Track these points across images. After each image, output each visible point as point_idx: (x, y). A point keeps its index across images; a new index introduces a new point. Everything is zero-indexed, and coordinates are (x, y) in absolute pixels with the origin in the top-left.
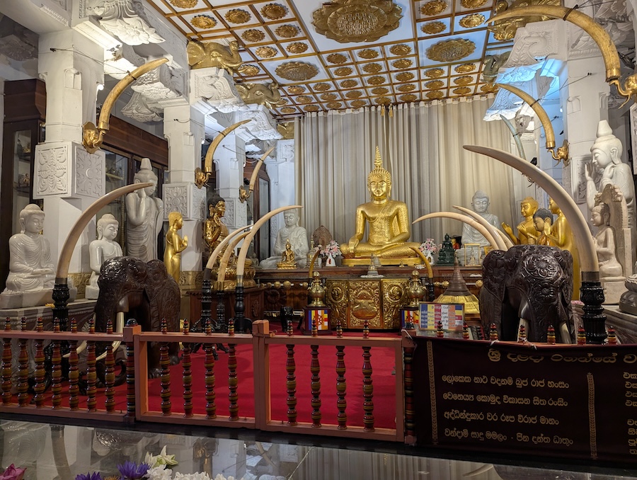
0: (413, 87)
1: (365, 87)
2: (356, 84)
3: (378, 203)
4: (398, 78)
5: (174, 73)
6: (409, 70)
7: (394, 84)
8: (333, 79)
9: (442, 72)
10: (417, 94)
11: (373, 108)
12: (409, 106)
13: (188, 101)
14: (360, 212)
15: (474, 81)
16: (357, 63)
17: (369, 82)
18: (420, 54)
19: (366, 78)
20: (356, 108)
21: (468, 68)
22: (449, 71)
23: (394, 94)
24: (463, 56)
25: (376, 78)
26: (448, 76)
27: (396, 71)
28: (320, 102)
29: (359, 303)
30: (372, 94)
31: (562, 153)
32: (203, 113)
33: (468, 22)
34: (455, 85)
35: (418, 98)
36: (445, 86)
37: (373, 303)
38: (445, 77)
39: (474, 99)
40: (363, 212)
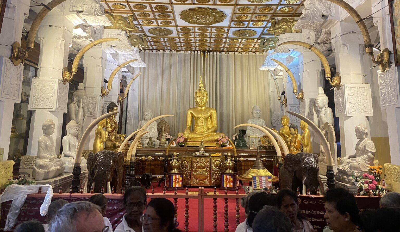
0: (221, 45)
1: (195, 42)
2: (191, 40)
3: (200, 108)
4: (214, 41)
5: (97, 31)
6: (222, 38)
7: (212, 43)
8: (179, 37)
9: (238, 41)
10: (222, 48)
11: (196, 52)
12: (216, 53)
13: (102, 47)
14: (190, 113)
15: (253, 46)
16: (196, 32)
17: (198, 41)
18: (229, 32)
19: (197, 39)
20: (186, 51)
21: (251, 41)
22: (241, 41)
23: (210, 47)
24: (250, 36)
25: (203, 39)
26: (240, 43)
27: (214, 38)
28: (167, 46)
29: (198, 171)
30: (198, 46)
31: (300, 96)
32: (107, 53)
33: (256, 24)
34: (242, 46)
35: (222, 50)
36: (238, 46)
37: (206, 171)
38: (238, 43)
39: (250, 54)
40: (191, 113)
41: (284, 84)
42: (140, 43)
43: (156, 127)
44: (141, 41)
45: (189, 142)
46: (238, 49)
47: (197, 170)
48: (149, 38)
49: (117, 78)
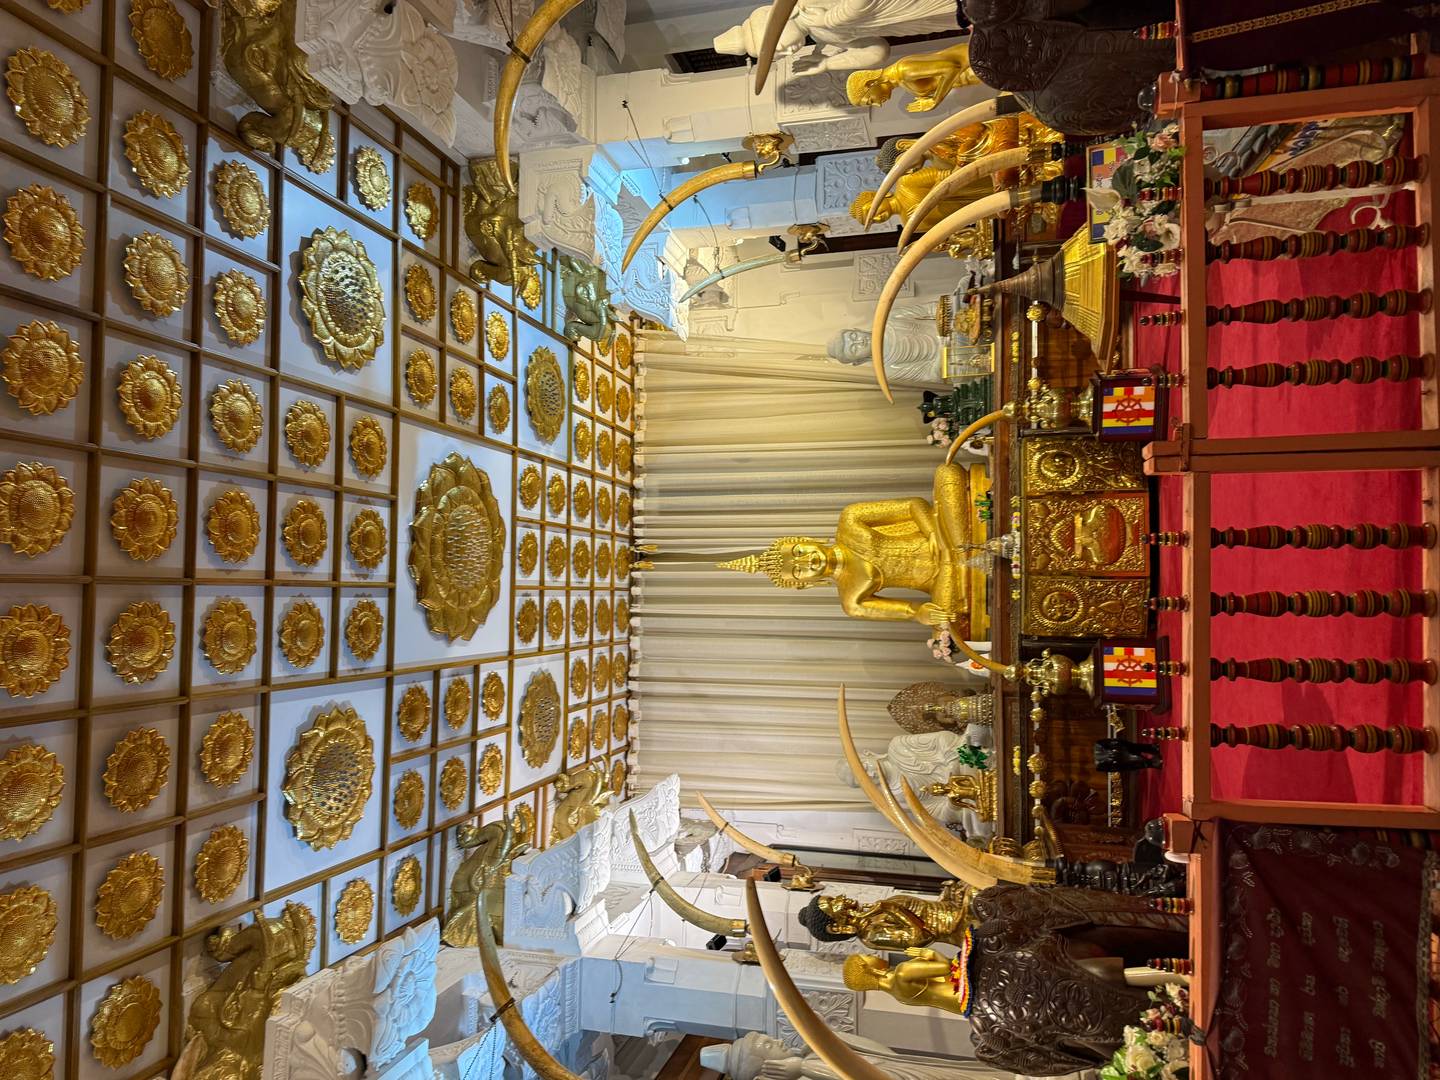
0: (604, 492)
1: (592, 590)
2: (581, 603)
3: (840, 567)
4: (582, 516)
6: (569, 486)
7: (593, 526)
8: (567, 648)
9: (582, 426)
10: (619, 489)
11: (636, 591)
12: (640, 513)
14: (859, 608)
15: (608, 375)
16: (541, 583)
17: (583, 575)
18: (541, 453)
19: (573, 580)
21: (582, 376)
22: (584, 413)
23: (612, 535)
24: (559, 375)
25: (577, 560)
26: (592, 418)
27: (569, 514)
28: (609, 696)
29: (1084, 548)
30: (608, 580)
31: (768, 147)
32: (604, 934)
33: (500, 344)
34: (610, 412)
35: (627, 492)
36: (610, 431)
37: (1084, 514)
38: (593, 426)
39: (642, 386)
40: (860, 601)
41: (740, 241)
42: (586, 799)
43: (913, 739)
44: (579, 795)
45: (970, 608)
46: (624, 431)
47: (1078, 552)
48: (570, 765)
49: (719, 891)
